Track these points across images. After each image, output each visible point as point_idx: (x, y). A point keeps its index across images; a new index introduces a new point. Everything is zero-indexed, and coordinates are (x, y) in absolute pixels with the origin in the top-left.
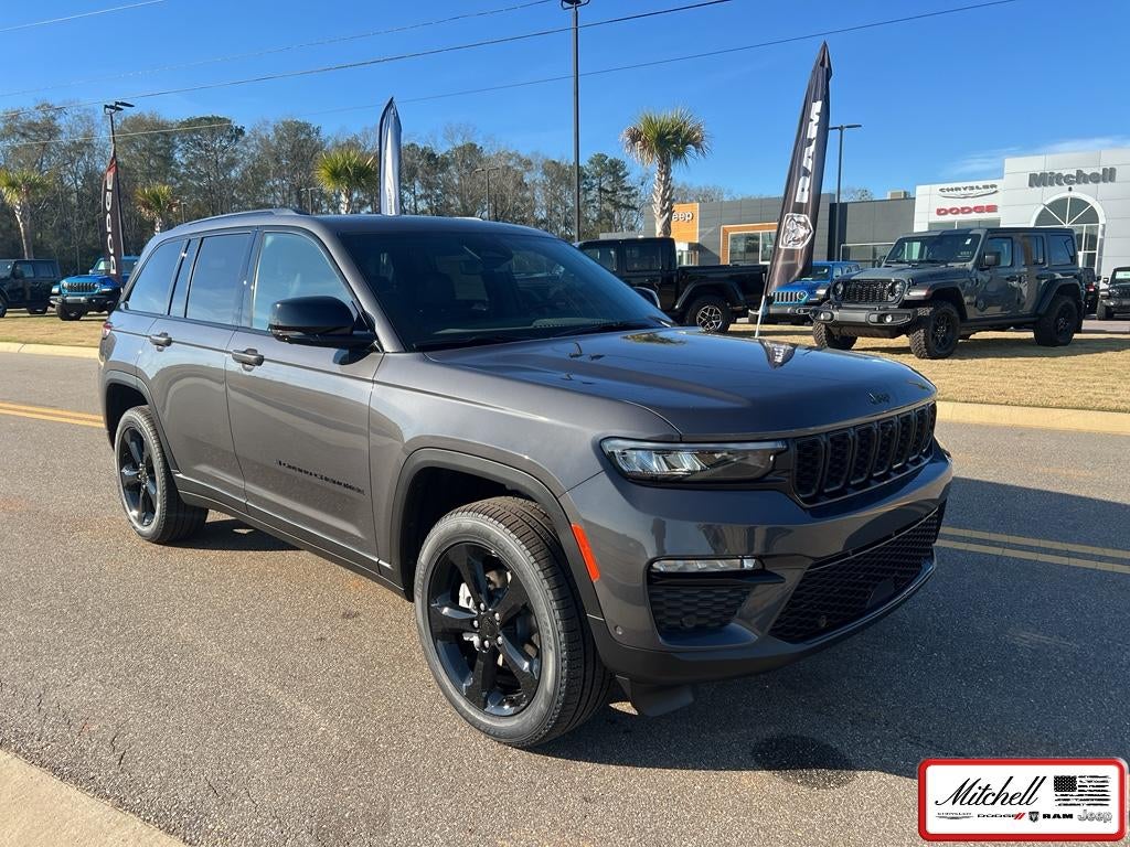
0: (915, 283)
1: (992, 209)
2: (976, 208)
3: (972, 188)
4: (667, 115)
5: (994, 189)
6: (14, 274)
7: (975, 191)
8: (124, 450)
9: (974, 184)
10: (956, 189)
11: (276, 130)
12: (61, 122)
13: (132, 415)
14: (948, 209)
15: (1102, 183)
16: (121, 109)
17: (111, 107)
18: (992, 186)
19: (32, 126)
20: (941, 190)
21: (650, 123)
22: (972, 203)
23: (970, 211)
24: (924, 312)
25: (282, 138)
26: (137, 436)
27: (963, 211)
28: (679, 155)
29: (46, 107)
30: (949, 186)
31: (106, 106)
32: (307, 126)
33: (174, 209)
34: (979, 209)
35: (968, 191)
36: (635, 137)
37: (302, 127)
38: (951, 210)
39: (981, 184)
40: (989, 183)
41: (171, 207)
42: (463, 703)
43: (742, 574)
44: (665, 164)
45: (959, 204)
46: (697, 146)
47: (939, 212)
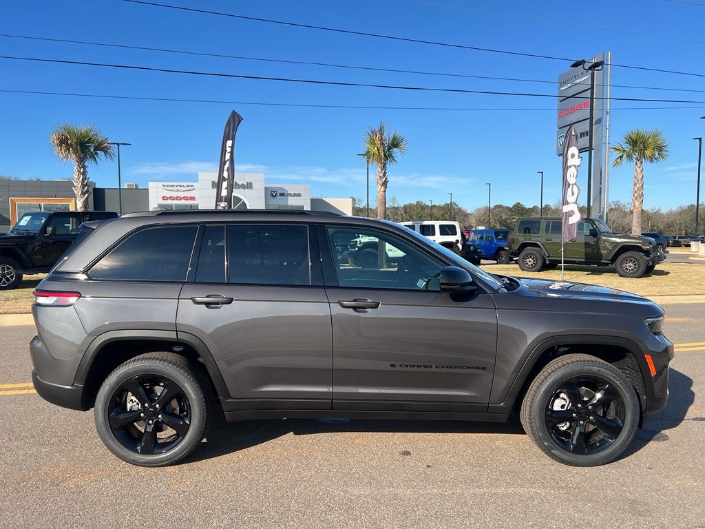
1: (192, 198)
2: (184, 197)
3: (180, 186)
5: (192, 188)
7: (183, 188)
8: (117, 397)
9: (182, 184)
10: (172, 186)
14: (168, 196)
15: (246, 190)
18: (192, 186)
20: (163, 186)
22: (181, 195)
23: (181, 199)
27: (177, 198)
30: (168, 184)
34: (186, 198)
35: (178, 188)
38: (170, 198)
39: (185, 184)
40: (190, 184)
42: (573, 455)
45: (175, 194)
46: (106, 152)
47: (163, 198)
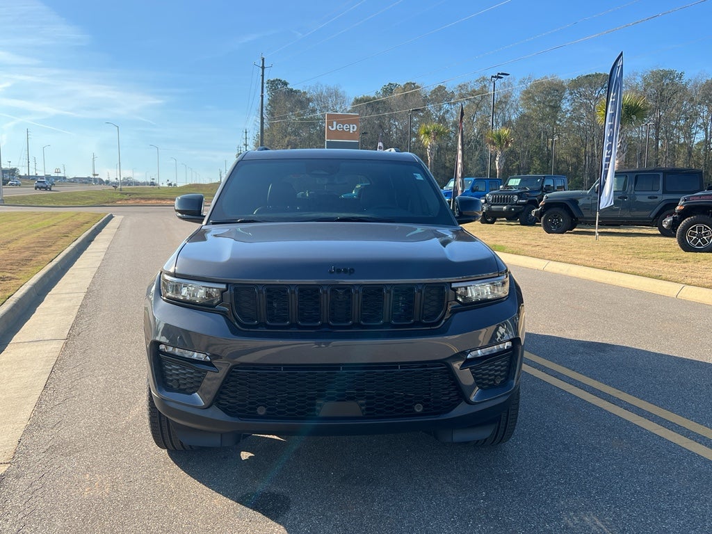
11: (645, 79)
16: (501, 78)
17: (495, 77)
25: (648, 85)
31: (492, 77)
32: (671, 73)
33: (510, 145)
37: (666, 74)
41: (507, 143)
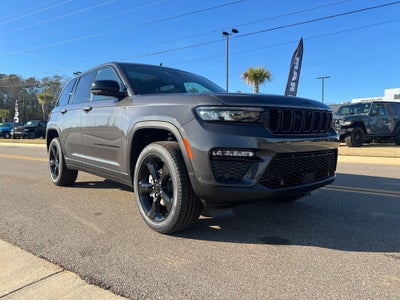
0: (346, 120)
3: (373, 100)
4: (257, 68)
6: (39, 125)
8: (51, 153)
10: (367, 100)
12: (61, 81)
13: (55, 140)
18: (380, 99)
19: (52, 83)
20: (361, 100)
21: (251, 71)
24: (350, 130)
26: (55, 148)
28: (262, 81)
29: (56, 77)
36: (246, 75)
42: (148, 219)
43: (248, 157)
44: (257, 84)
46: (268, 77)
